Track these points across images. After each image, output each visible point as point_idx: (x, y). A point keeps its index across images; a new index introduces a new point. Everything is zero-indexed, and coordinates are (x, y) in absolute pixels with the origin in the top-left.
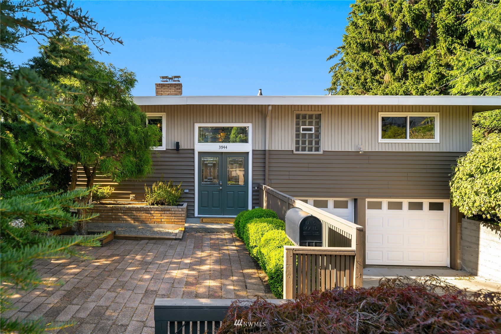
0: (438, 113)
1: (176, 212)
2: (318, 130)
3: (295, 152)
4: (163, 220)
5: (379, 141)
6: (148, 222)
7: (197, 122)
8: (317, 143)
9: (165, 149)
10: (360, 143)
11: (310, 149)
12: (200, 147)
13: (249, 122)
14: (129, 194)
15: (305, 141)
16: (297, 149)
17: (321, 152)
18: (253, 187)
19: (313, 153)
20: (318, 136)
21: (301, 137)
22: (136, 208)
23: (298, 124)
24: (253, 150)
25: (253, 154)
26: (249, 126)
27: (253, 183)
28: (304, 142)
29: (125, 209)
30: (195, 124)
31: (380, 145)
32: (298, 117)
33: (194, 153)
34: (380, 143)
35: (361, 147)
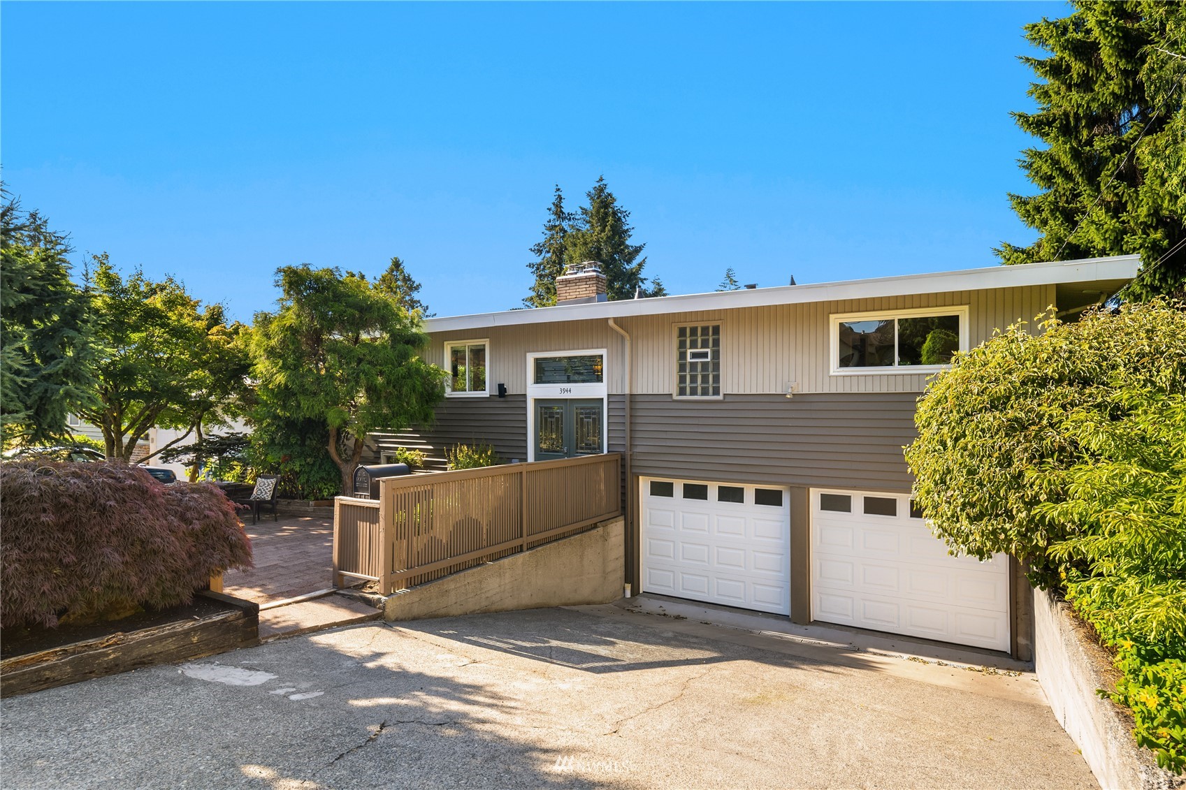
0: (966, 308)
2: (716, 355)
3: (675, 397)
5: (832, 373)
7: (529, 352)
8: (717, 379)
9: (488, 396)
10: (792, 378)
11: (705, 392)
12: (535, 391)
13: (602, 347)
14: (445, 463)
15: (696, 376)
16: (682, 391)
17: (720, 397)
19: (709, 397)
20: (716, 366)
21: (688, 370)
23: (682, 345)
24: (608, 395)
26: (604, 353)
28: (693, 379)
30: (528, 354)
31: (833, 380)
32: (682, 332)
33: (525, 402)
34: (834, 376)
35: (794, 385)
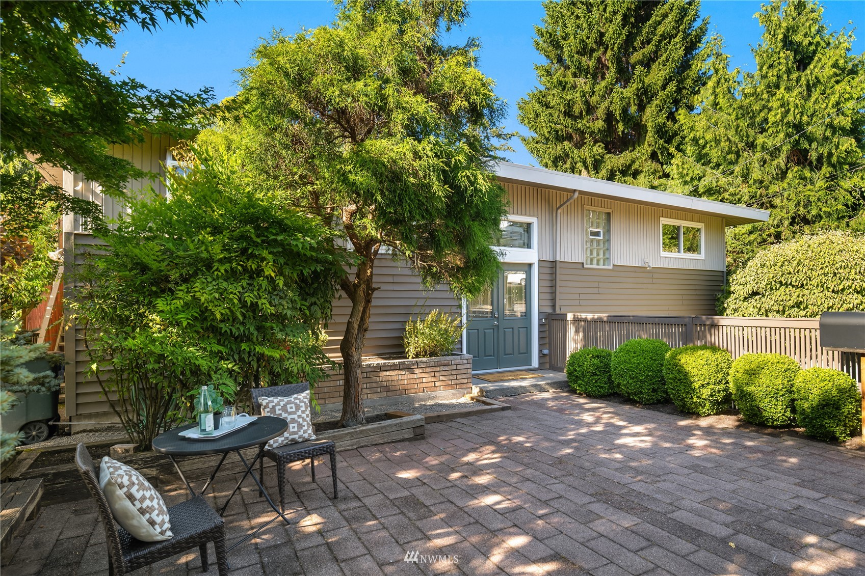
0: (703, 224)
1: (459, 367)
3: (585, 266)
4: (437, 384)
5: (661, 255)
6: (413, 391)
10: (646, 256)
11: (598, 262)
13: (534, 216)
15: (593, 249)
17: (611, 266)
18: (540, 320)
19: (601, 267)
21: (589, 244)
22: (391, 366)
24: (540, 261)
25: (539, 267)
26: (533, 220)
27: (540, 313)
28: (592, 252)
29: (370, 370)
31: (662, 260)
34: (662, 257)
